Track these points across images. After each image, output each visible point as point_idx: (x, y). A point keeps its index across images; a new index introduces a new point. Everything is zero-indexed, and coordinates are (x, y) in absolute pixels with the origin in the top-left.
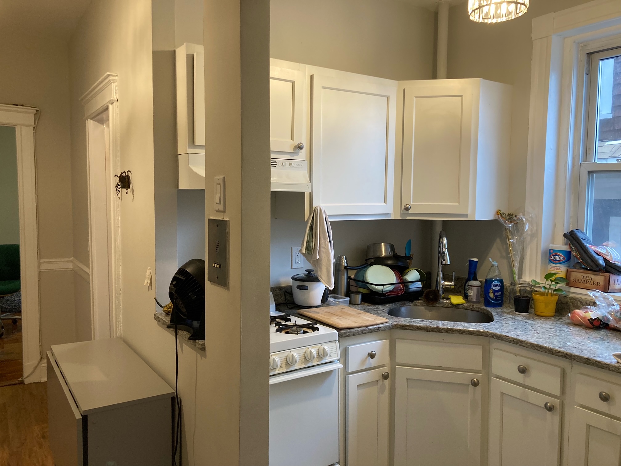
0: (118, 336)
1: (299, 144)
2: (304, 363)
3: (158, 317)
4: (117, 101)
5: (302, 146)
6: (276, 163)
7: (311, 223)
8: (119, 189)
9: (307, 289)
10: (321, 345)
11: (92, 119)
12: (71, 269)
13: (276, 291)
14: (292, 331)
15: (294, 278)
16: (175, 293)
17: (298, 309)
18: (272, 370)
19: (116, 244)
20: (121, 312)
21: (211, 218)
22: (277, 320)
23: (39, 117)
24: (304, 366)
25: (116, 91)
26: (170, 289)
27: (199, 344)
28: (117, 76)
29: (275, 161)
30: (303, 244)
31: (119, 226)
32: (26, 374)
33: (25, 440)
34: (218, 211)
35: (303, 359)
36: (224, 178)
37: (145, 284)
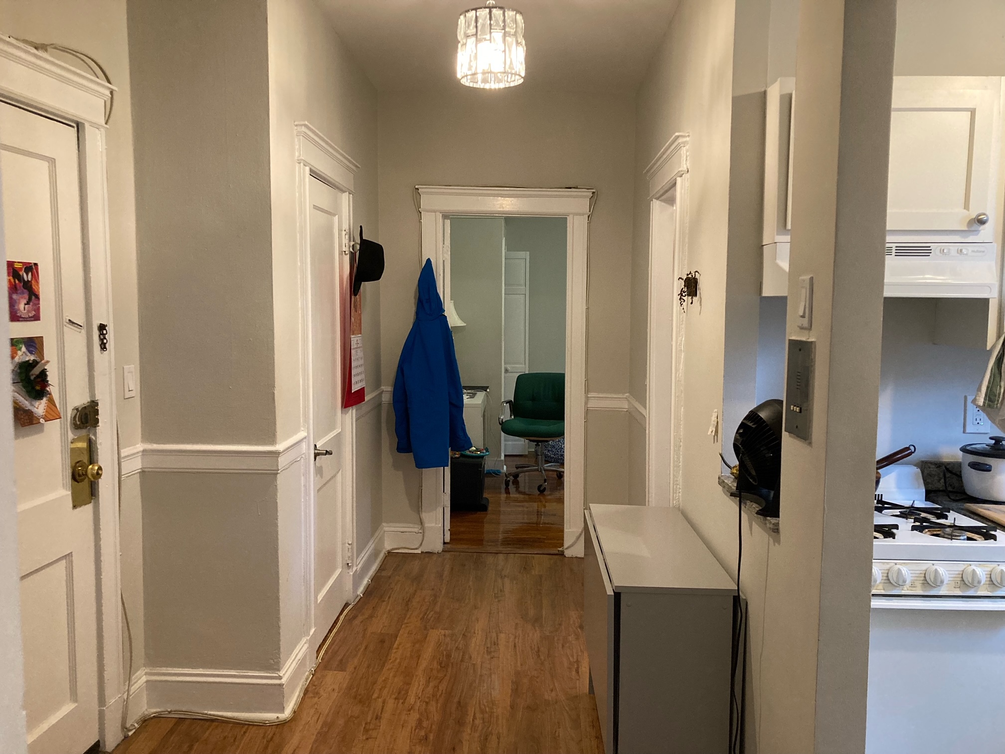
0: (675, 505)
1: (980, 216)
2: (959, 587)
3: (724, 482)
4: (688, 171)
5: (985, 218)
6: (931, 250)
7: (999, 352)
8: (684, 298)
9: (990, 471)
10: (999, 565)
11: (657, 199)
12: (625, 410)
13: (929, 468)
14: (945, 533)
15: (964, 450)
16: (740, 446)
17: (968, 503)
18: (897, 586)
19: (677, 375)
20: (681, 472)
21: (793, 338)
22: (923, 515)
23: (596, 201)
24: (958, 593)
25: (687, 157)
26: (736, 439)
27: (771, 523)
28: (689, 136)
29: (930, 247)
30: (979, 389)
31: (683, 349)
32: (567, 544)
33: (560, 625)
34: (802, 328)
35: (959, 582)
36: (811, 279)
37: (709, 433)
